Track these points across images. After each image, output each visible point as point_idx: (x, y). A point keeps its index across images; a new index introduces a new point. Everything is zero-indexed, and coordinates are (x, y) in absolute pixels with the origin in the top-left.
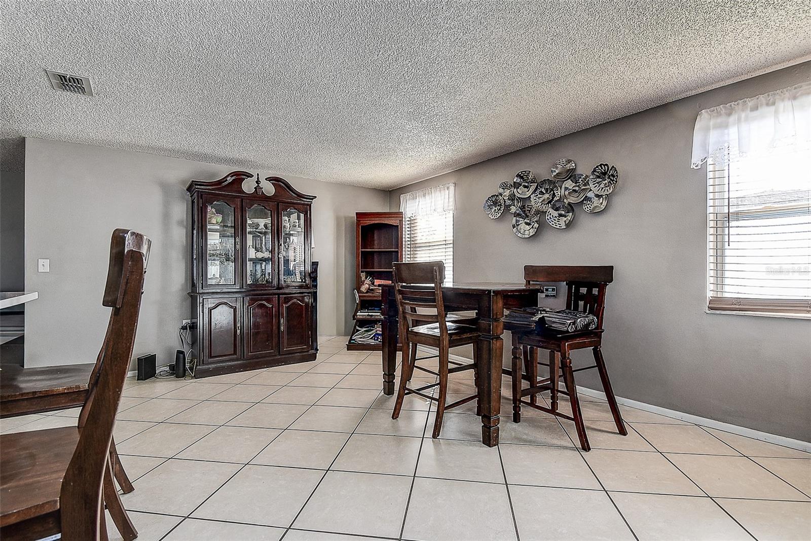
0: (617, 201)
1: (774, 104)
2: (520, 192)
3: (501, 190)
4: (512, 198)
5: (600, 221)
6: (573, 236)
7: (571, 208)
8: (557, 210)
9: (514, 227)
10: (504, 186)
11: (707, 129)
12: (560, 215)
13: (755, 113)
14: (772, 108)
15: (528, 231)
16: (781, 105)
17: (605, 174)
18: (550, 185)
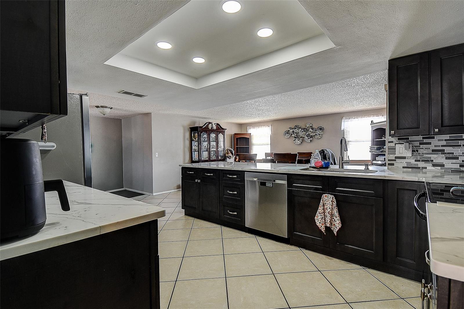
0: (324, 136)
1: (358, 118)
2: (296, 131)
3: (289, 129)
4: (293, 132)
5: (319, 140)
6: (312, 144)
7: (312, 137)
8: (307, 137)
9: (294, 141)
10: (291, 128)
11: (344, 122)
12: (308, 138)
13: (354, 119)
14: (357, 119)
15: (299, 142)
16: (359, 119)
17: (321, 129)
18: (305, 130)
